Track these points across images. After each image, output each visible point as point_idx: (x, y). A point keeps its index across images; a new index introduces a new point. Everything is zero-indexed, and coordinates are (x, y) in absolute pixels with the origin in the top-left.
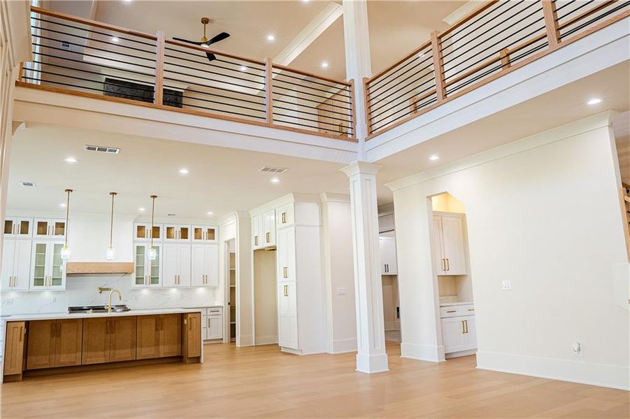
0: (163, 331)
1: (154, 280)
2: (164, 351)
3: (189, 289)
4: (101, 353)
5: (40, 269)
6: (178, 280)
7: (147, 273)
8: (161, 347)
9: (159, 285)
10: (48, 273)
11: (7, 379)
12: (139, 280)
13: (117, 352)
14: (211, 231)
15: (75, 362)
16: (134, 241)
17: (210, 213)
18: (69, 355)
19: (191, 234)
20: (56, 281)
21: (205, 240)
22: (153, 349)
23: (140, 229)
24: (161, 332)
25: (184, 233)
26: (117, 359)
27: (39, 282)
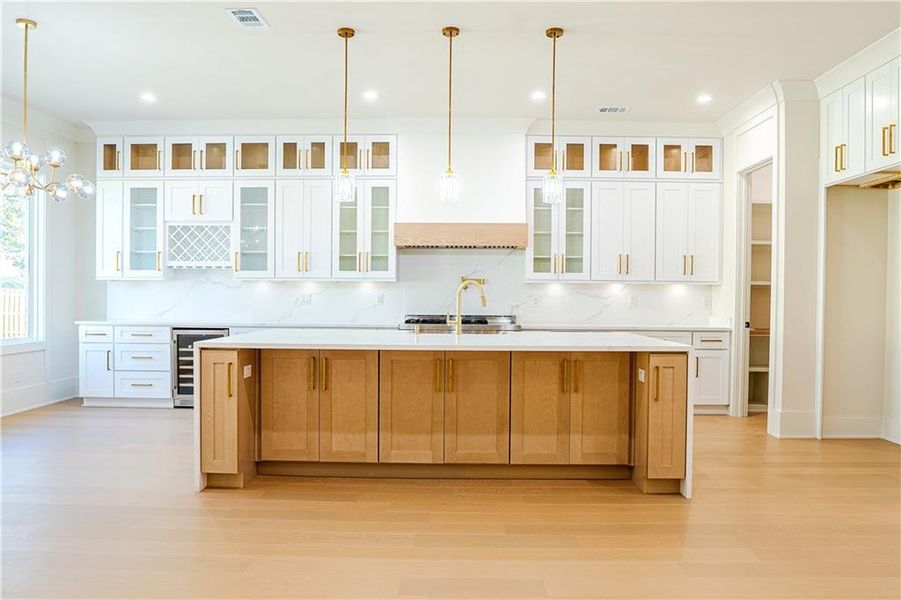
0: (580, 395)
1: (572, 264)
2: (582, 448)
3: (651, 287)
4: (423, 439)
5: (348, 237)
6: (625, 265)
7: (558, 248)
8: (575, 439)
9: (584, 276)
10: (364, 245)
11: (213, 482)
12: (541, 263)
13: (462, 439)
14: (704, 152)
15: (364, 455)
16: (528, 179)
17: (704, 99)
18: (350, 436)
19: (656, 157)
20: (378, 262)
21: (688, 174)
22: (553, 439)
23: (542, 150)
24: (575, 398)
25: (640, 156)
26: (461, 455)
27: (348, 262)
